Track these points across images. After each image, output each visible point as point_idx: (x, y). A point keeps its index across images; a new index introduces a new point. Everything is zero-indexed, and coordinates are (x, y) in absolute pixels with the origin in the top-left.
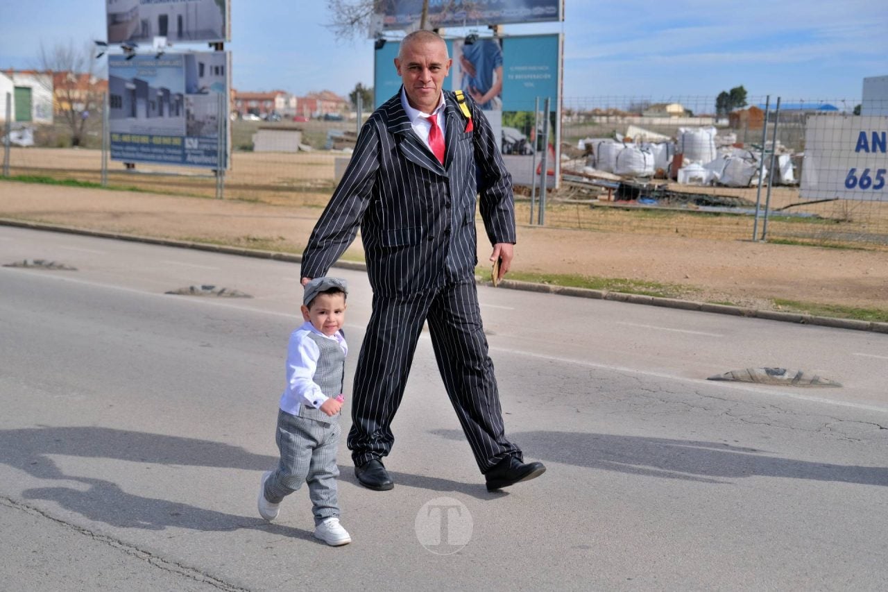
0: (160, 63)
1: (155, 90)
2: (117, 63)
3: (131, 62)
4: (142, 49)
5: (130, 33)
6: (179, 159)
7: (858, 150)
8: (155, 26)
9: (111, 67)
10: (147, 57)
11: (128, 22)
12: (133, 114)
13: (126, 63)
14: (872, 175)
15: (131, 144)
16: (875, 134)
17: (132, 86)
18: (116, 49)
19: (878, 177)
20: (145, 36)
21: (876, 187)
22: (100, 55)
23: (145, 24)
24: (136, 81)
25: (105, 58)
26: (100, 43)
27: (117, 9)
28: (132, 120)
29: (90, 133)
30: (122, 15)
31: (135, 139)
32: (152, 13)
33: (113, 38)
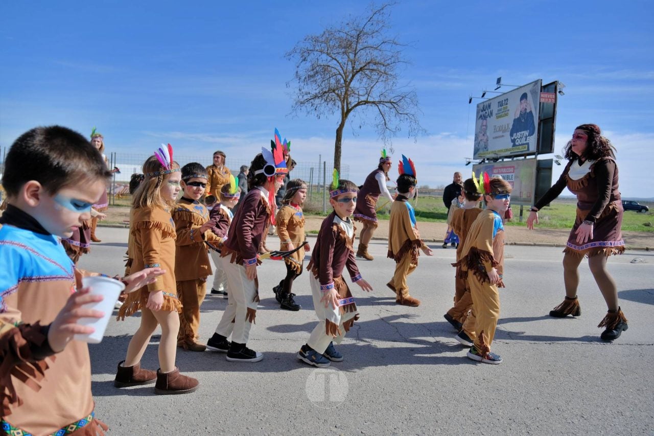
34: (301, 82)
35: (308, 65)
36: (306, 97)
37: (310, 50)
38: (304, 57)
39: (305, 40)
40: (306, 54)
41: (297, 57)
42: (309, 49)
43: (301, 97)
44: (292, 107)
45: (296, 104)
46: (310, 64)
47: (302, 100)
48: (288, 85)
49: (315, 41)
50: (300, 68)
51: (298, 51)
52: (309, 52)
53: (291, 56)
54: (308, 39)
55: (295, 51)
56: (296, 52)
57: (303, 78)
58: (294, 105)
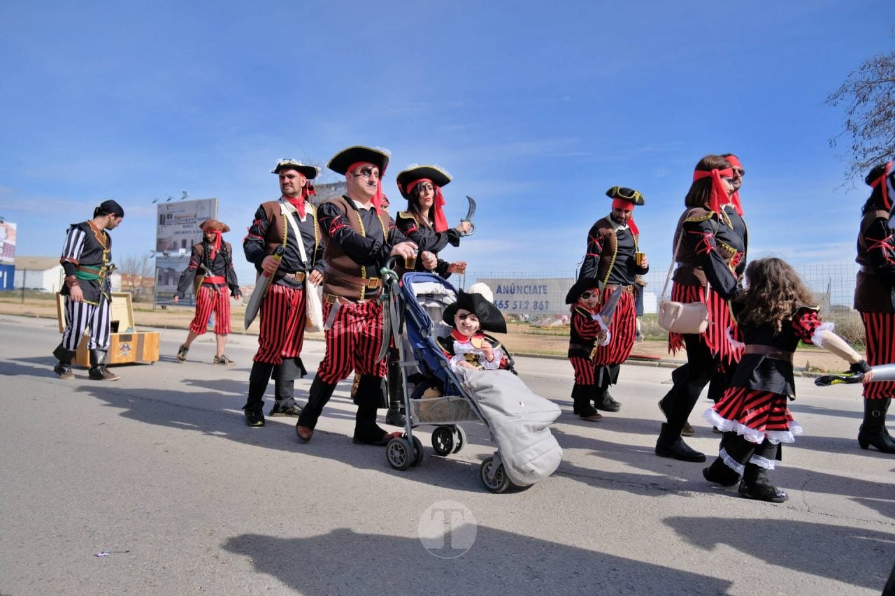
0: (181, 261)
1: (178, 273)
2: (160, 261)
3: (167, 260)
4: (173, 254)
5: (167, 247)
6: (188, 304)
7: (497, 293)
8: (180, 243)
9: (157, 262)
10: (176, 258)
11: (167, 242)
12: (167, 283)
13: (165, 261)
14: (504, 303)
15: (165, 297)
16: (504, 286)
17: (167, 271)
18: (160, 255)
19: (506, 304)
20: (175, 248)
21: (505, 308)
22: (153, 256)
23: (175, 244)
24: (169, 269)
25: (155, 258)
26: (153, 251)
27: (161, 236)
28: (166, 287)
29: (141, 297)
30: (164, 239)
31: (167, 295)
32: (179, 239)
33: (159, 249)
34: (856, 136)
35: (871, 106)
36: (870, 156)
37: (874, 83)
38: (862, 96)
39: (863, 69)
40: (865, 91)
41: (850, 99)
42: (871, 79)
43: (860, 157)
44: (846, 174)
45: (853, 168)
46: (874, 104)
47: (864, 162)
48: (833, 144)
49: (882, 66)
50: (855, 115)
51: (850, 89)
52: (870, 86)
53: (838, 100)
54: (867, 66)
55: (844, 89)
56: (846, 91)
57: (861, 129)
58: (849, 171)
